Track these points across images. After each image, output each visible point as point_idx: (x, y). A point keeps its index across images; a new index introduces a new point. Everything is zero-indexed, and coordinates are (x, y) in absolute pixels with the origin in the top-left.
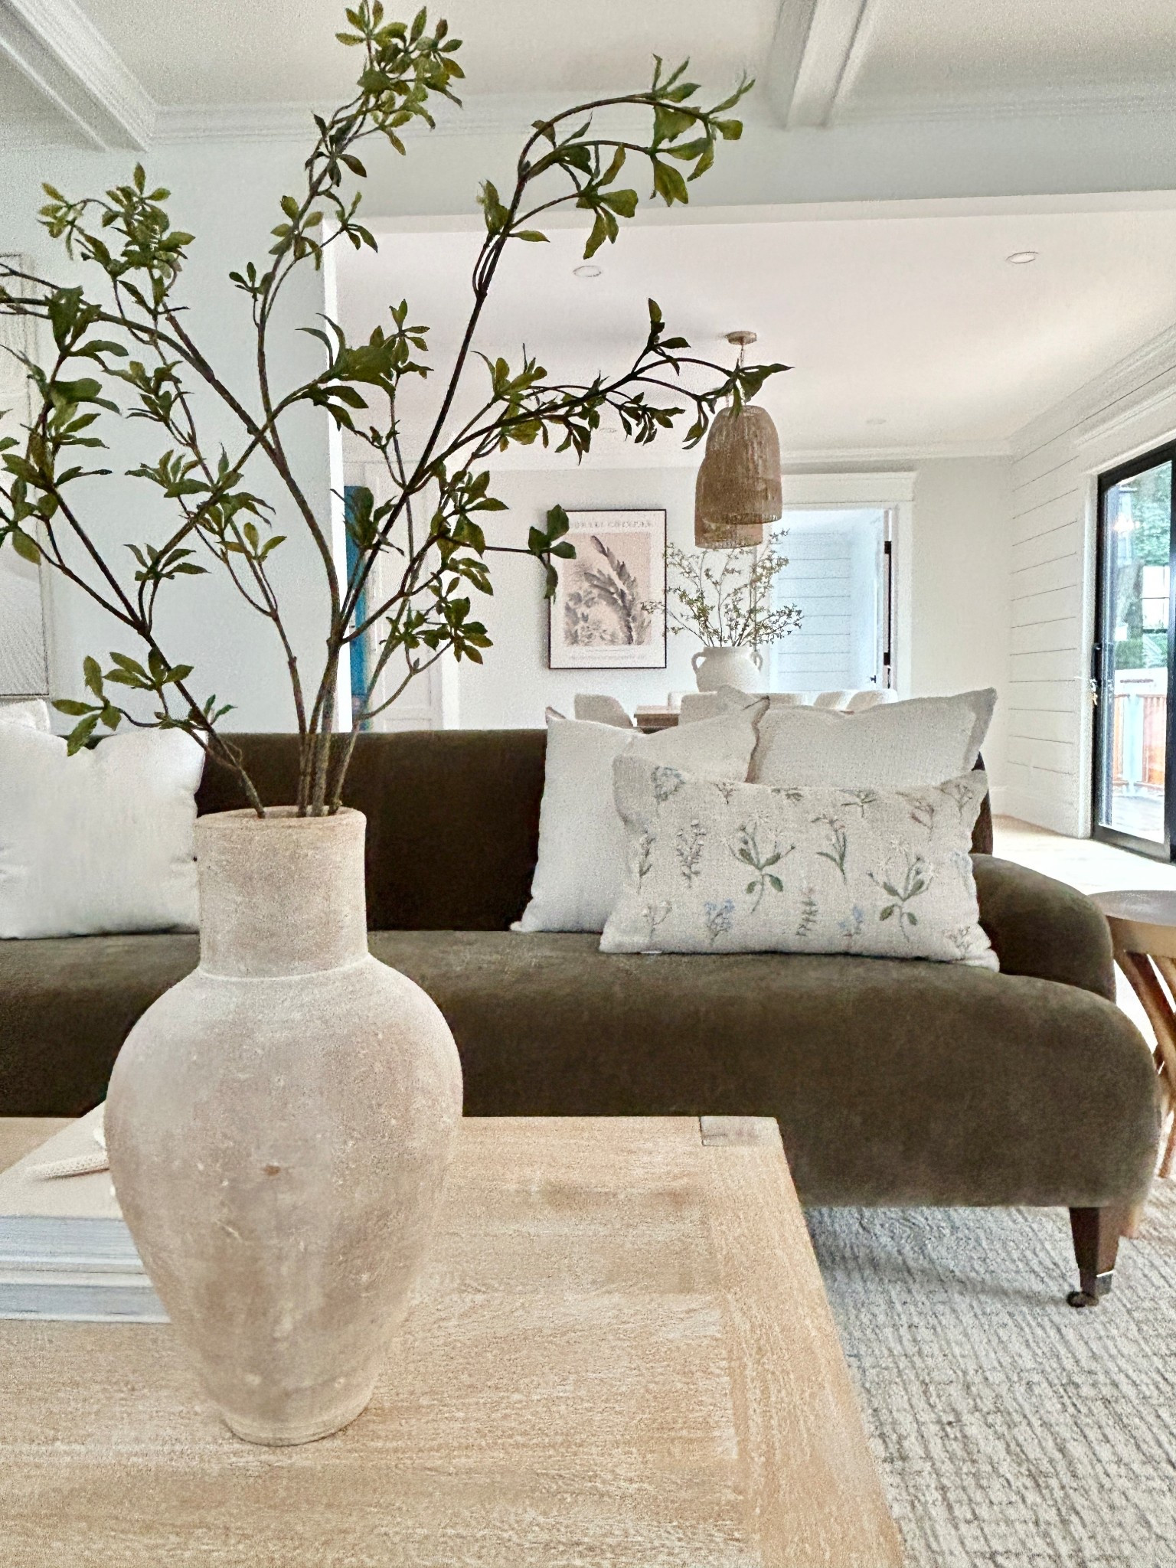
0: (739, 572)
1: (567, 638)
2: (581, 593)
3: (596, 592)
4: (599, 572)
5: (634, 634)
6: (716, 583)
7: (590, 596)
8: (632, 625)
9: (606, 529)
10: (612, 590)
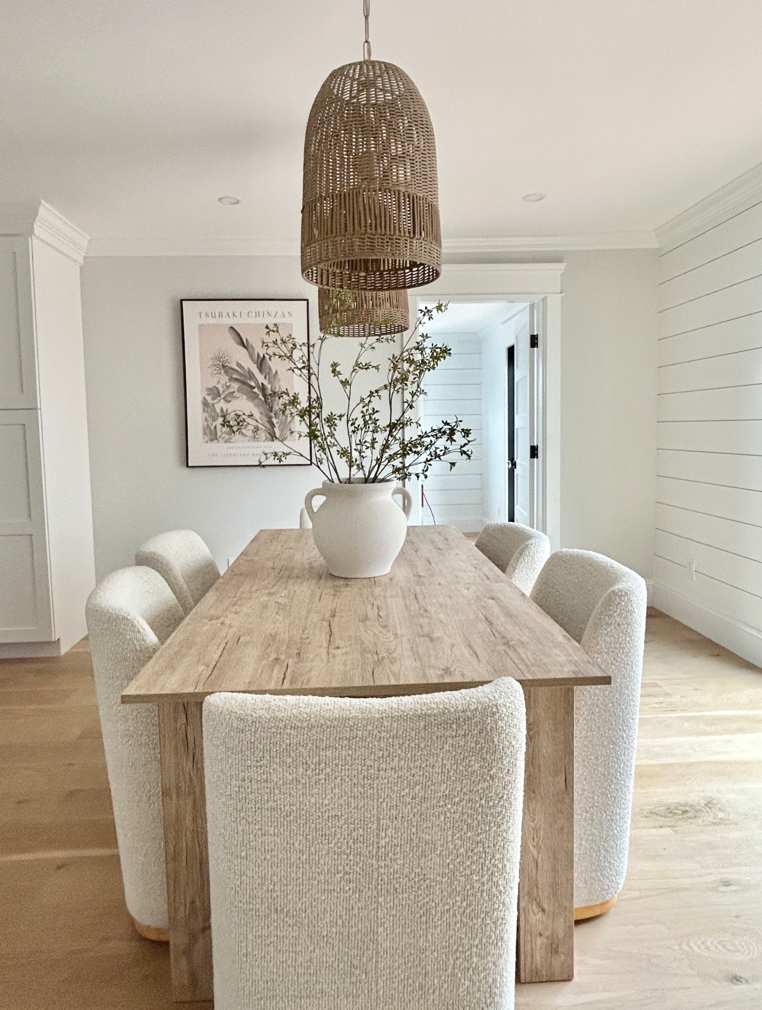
0: (377, 368)
1: (205, 433)
2: (219, 386)
3: (235, 386)
4: (239, 365)
5: (276, 430)
6: (345, 383)
7: (231, 390)
8: (275, 421)
9: (244, 320)
10: (253, 384)
